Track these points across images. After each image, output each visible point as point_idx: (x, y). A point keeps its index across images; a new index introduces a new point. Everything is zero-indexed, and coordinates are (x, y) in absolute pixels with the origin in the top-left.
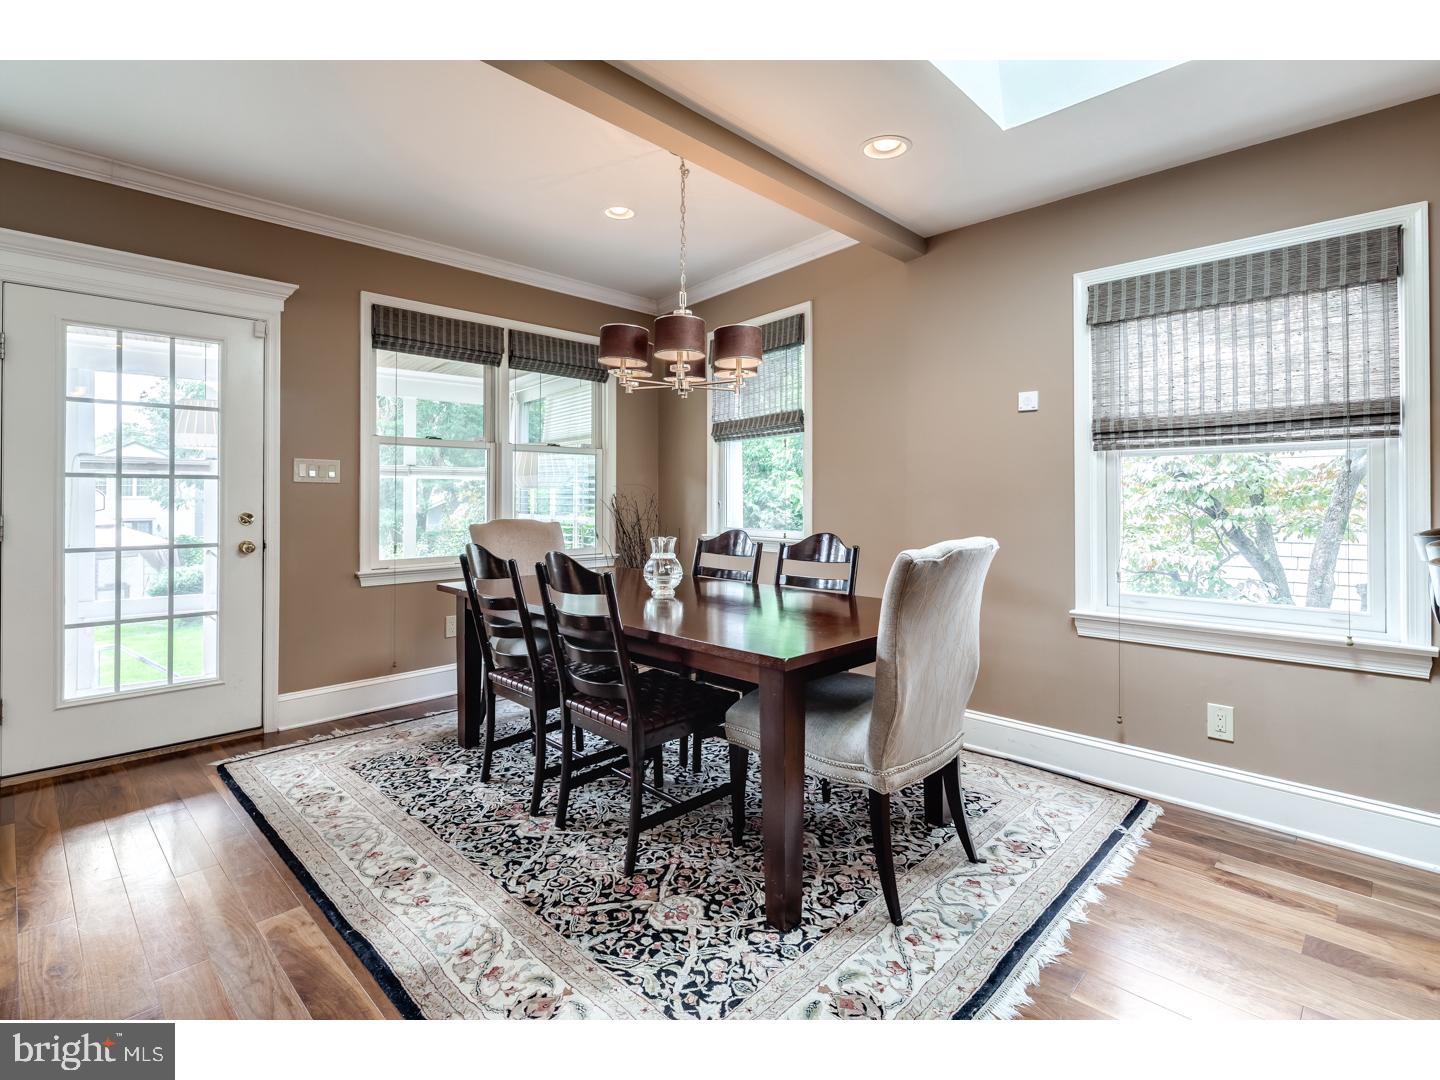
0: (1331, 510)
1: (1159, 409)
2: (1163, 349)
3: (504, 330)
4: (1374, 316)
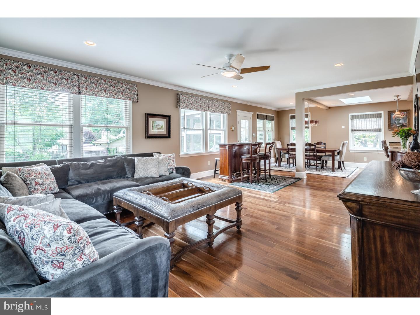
0: (376, 138)
1: (358, 128)
2: (359, 122)
3: (266, 115)
4: (379, 121)
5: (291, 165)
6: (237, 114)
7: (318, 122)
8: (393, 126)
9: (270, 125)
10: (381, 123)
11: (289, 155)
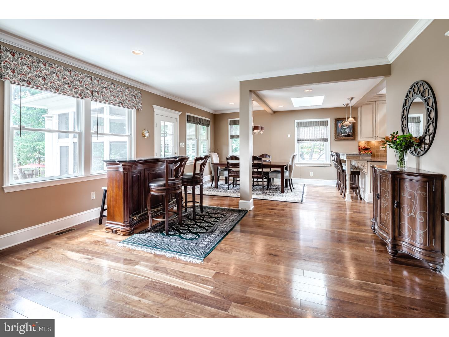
1: (305, 138)
2: (305, 131)
3: (200, 118)
4: (326, 130)
5: (231, 186)
6: (154, 112)
7: (263, 129)
8: (339, 135)
9: (205, 132)
10: (327, 132)
11: (228, 172)
